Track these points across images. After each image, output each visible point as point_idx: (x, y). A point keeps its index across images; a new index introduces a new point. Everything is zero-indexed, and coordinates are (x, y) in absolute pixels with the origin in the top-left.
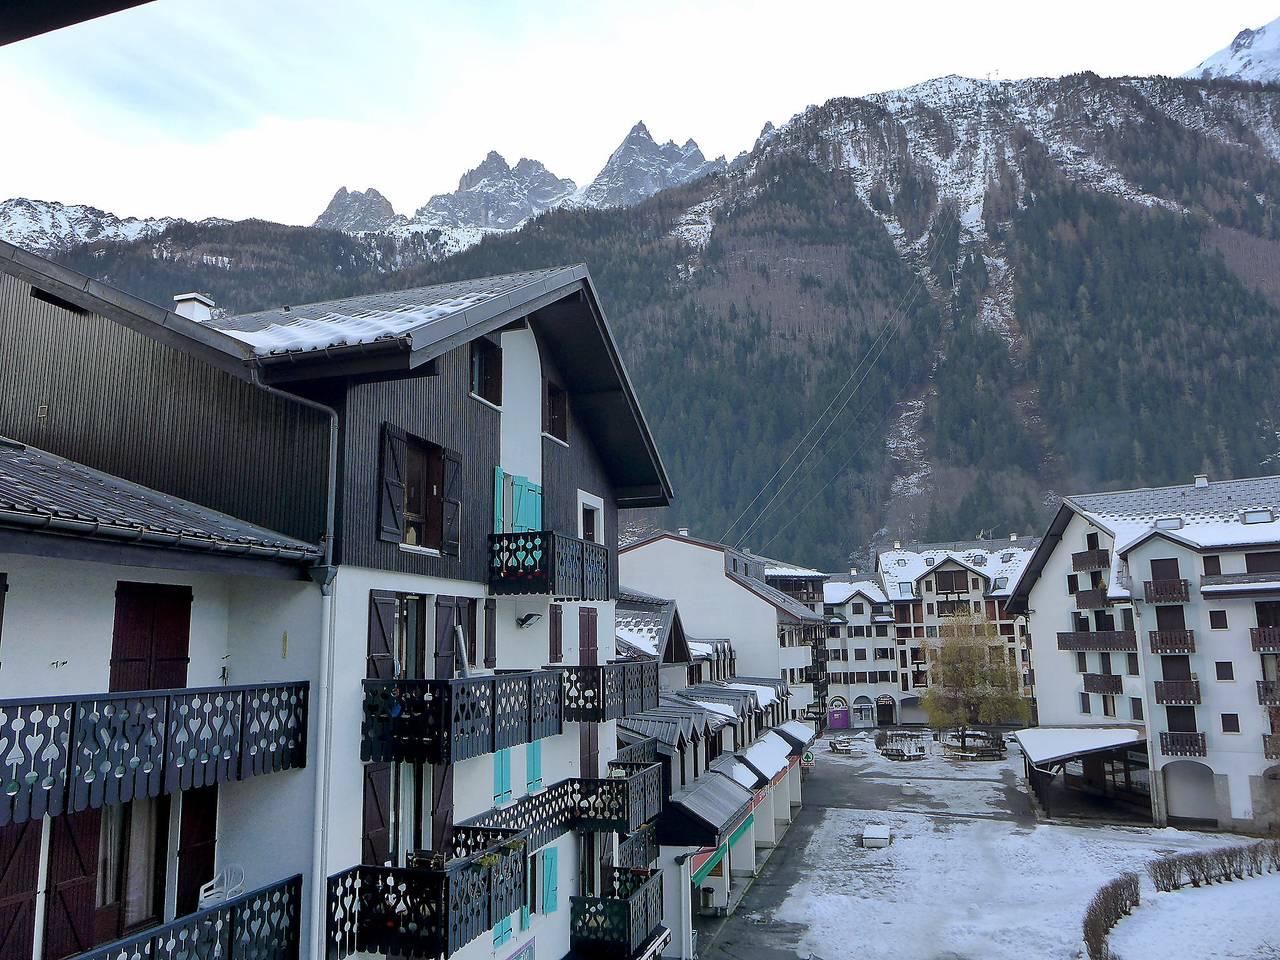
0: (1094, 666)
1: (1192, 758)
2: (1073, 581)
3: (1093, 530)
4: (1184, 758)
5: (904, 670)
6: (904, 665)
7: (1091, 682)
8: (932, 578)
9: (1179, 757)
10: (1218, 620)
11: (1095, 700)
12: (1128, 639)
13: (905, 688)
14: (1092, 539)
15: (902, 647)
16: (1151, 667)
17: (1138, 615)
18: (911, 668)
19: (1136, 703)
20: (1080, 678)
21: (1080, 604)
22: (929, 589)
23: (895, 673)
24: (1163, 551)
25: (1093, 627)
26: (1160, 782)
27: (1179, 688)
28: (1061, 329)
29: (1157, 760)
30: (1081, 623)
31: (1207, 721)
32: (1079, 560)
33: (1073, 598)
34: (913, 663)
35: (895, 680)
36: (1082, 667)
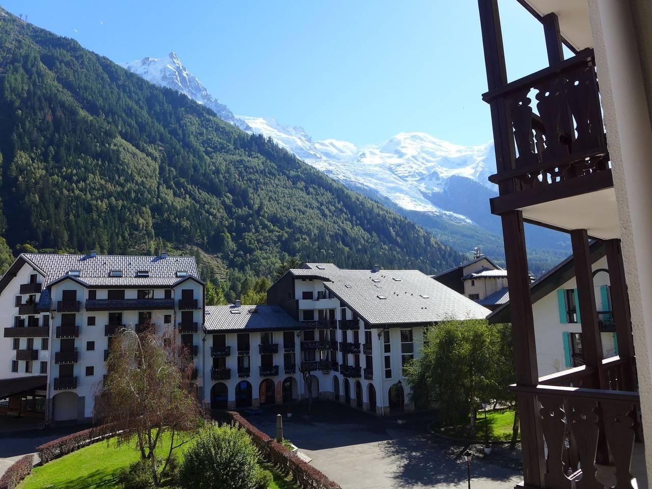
0: (23, 344)
1: (70, 390)
2: (18, 299)
3: (35, 273)
4: (65, 391)
7: (21, 355)
9: (61, 391)
10: (91, 321)
11: (22, 364)
12: (44, 331)
14: (33, 278)
16: (55, 344)
17: (52, 318)
19: (44, 365)
20: (15, 352)
21: (20, 312)
24: (69, 286)
25: (26, 323)
26: (51, 405)
27: (68, 355)
28: (35, 165)
29: (51, 393)
30: (19, 322)
31: (79, 370)
32: (24, 289)
33: (18, 309)
36: (16, 345)
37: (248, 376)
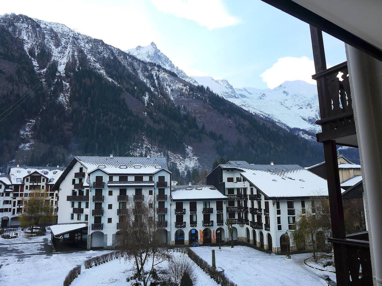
0: (76, 206)
1: (99, 231)
2: (74, 181)
3: (82, 166)
5: (14, 208)
6: (14, 206)
7: (75, 211)
8: (29, 178)
9: (96, 231)
10: (110, 193)
11: (76, 216)
12: (87, 198)
13: (14, 213)
14: (81, 169)
15: (14, 200)
16: (92, 206)
17: (91, 191)
18: (17, 207)
19: (87, 216)
20: (72, 209)
21: (75, 188)
22: (27, 181)
23: (10, 209)
24: (99, 174)
25: (78, 195)
26: (90, 238)
27: (98, 212)
28: (82, 108)
29: (90, 232)
30: (74, 193)
31: (104, 220)
32: (76, 175)
33: (73, 186)
34: (18, 205)
35: (10, 211)
36: (73, 206)
37: (196, 226)
